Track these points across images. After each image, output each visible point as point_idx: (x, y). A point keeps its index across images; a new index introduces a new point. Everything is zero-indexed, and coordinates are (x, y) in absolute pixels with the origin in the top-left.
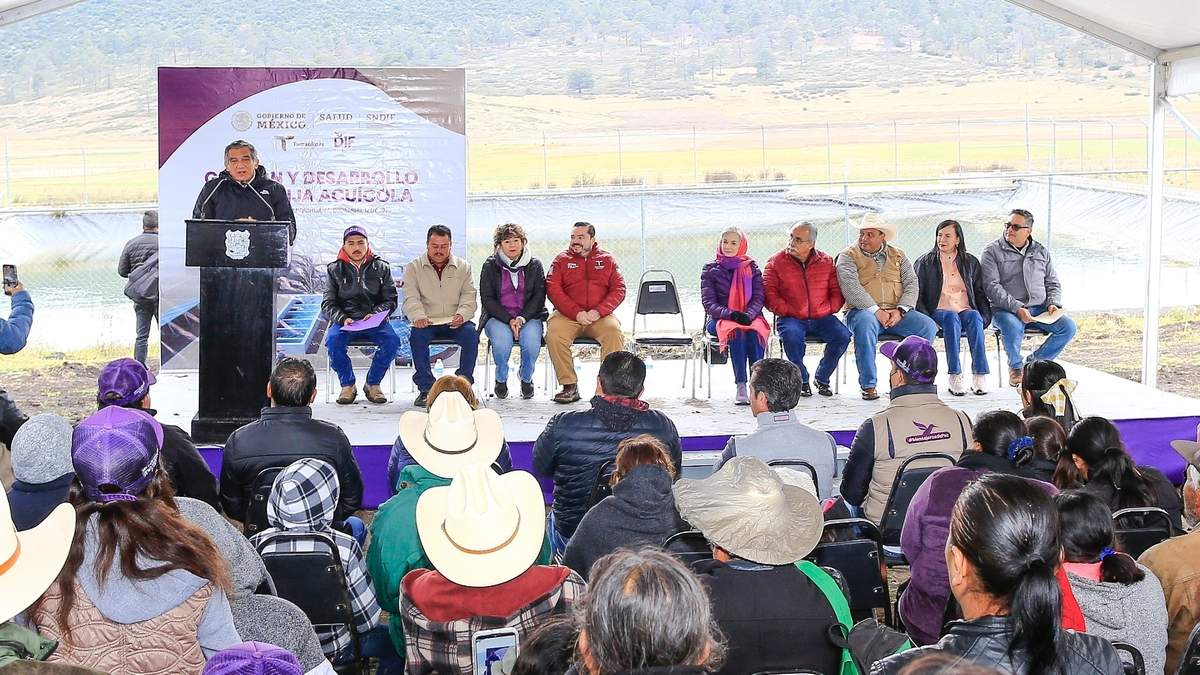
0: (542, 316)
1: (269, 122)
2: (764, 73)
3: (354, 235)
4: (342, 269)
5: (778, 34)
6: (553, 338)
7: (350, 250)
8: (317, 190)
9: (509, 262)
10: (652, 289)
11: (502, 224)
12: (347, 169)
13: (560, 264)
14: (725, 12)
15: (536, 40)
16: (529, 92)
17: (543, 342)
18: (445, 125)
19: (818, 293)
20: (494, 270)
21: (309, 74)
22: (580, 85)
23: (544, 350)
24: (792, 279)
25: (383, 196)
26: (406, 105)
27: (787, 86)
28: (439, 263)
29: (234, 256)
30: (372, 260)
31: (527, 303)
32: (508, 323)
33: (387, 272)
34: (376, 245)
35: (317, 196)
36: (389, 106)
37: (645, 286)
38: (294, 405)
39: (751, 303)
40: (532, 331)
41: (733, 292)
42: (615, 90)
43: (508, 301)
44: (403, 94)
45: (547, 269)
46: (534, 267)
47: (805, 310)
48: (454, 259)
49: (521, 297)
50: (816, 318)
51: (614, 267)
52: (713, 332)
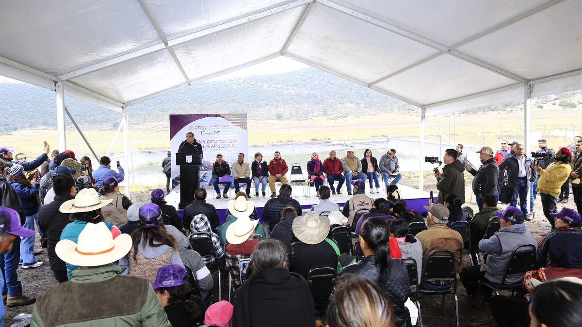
0: (268, 176)
1: (198, 128)
2: (325, 113)
3: (219, 156)
4: (216, 165)
5: (328, 104)
6: (270, 181)
7: (218, 159)
8: (210, 145)
9: (259, 162)
10: (295, 168)
11: (256, 153)
12: (218, 139)
13: (271, 162)
14: (315, 98)
15: (268, 106)
16: (266, 119)
17: (268, 182)
18: (242, 128)
19: (337, 168)
20: (255, 164)
21: (207, 116)
22: (279, 117)
23: (268, 184)
24: (330, 165)
25: (227, 146)
26: (232, 123)
27: (331, 117)
28: (241, 162)
29: (188, 162)
30: (224, 162)
31: (263, 172)
32: (258, 177)
33: (228, 165)
34: (225, 158)
35: (210, 146)
36: (229, 123)
37: (293, 167)
38: (201, 200)
39: (320, 171)
40: (265, 180)
41: (315, 169)
42: (288, 119)
43: (259, 172)
44: (232, 120)
45: (268, 164)
46: (265, 163)
47: (333, 173)
48: (245, 161)
49: (262, 171)
50: (337, 174)
51: (285, 163)
52: (310, 179)
